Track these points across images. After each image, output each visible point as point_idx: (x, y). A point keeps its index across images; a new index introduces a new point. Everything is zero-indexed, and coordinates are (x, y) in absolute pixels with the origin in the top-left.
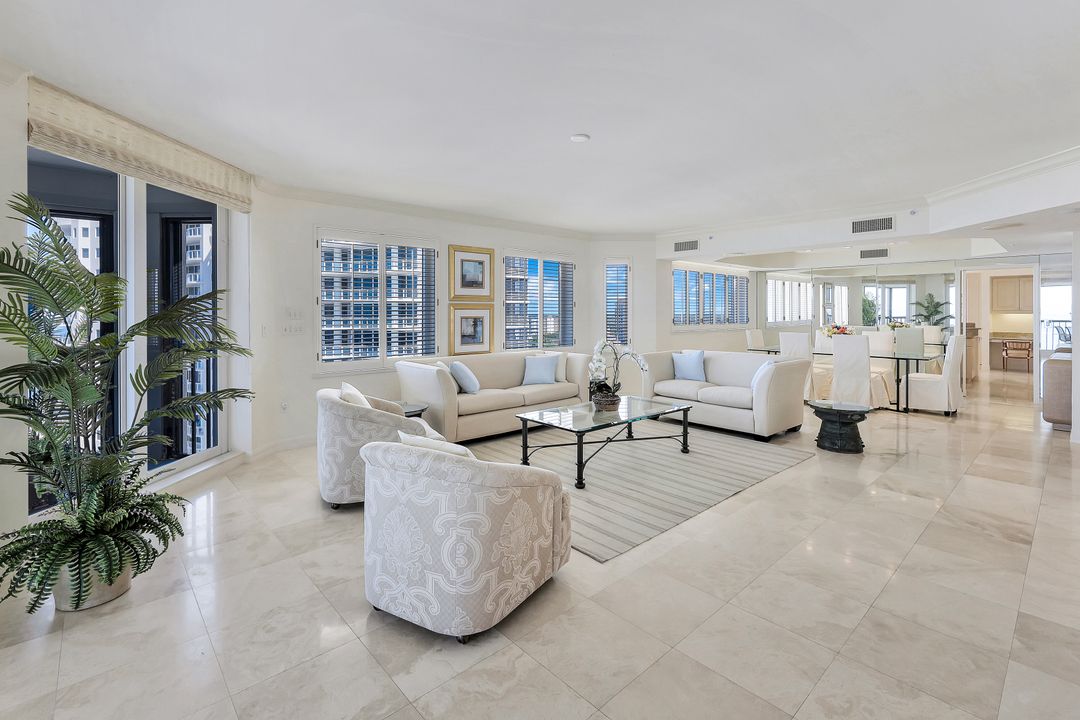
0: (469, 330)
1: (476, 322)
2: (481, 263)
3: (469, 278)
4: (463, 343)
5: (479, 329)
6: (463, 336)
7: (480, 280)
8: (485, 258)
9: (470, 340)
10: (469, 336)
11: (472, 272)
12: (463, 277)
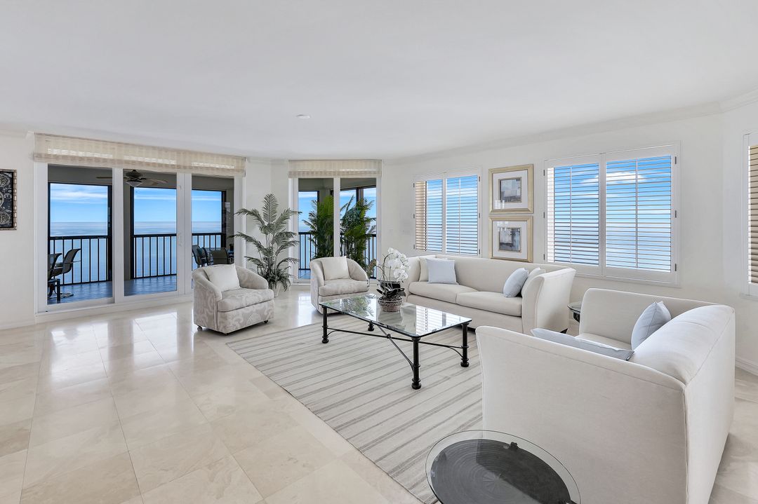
0: (507, 239)
1: (514, 232)
2: (518, 179)
3: (507, 194)
4: (500, 249)
5: (517, 238)
6: (501, 244)
7: (518, 194)
8: (523, 174)
9: (509, 247)
10: (507, 244)
11: (509, 189)
12: (501, 193)
